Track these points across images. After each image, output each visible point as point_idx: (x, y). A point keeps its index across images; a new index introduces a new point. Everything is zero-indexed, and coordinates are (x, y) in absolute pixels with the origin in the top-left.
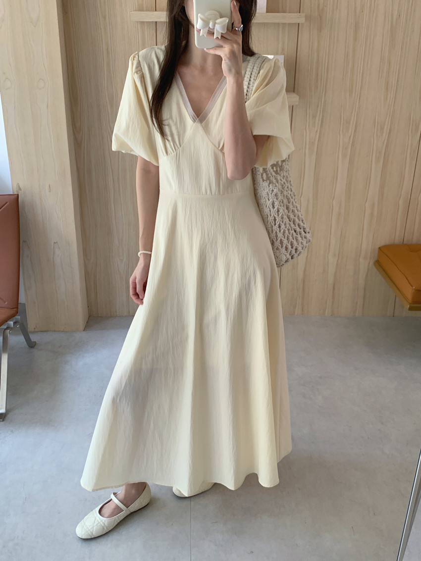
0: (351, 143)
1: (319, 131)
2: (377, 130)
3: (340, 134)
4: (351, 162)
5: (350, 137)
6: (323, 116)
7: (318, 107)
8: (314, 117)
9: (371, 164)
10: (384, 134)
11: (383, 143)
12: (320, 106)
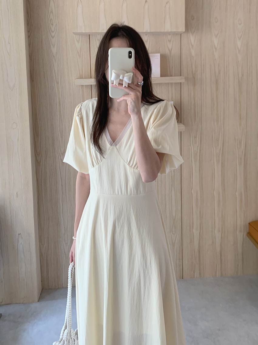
0: (221, 153)
1: (199, 146)
2: (237, 144)
3: (213, 148)
4: (223, 165)
5: (220, 149)
6: (201, 137)
7: (197, 131)
8: (195, 137)
9: (236, 166)
10: (242, 147)
11: (242, 152)
12: (198, 130)
